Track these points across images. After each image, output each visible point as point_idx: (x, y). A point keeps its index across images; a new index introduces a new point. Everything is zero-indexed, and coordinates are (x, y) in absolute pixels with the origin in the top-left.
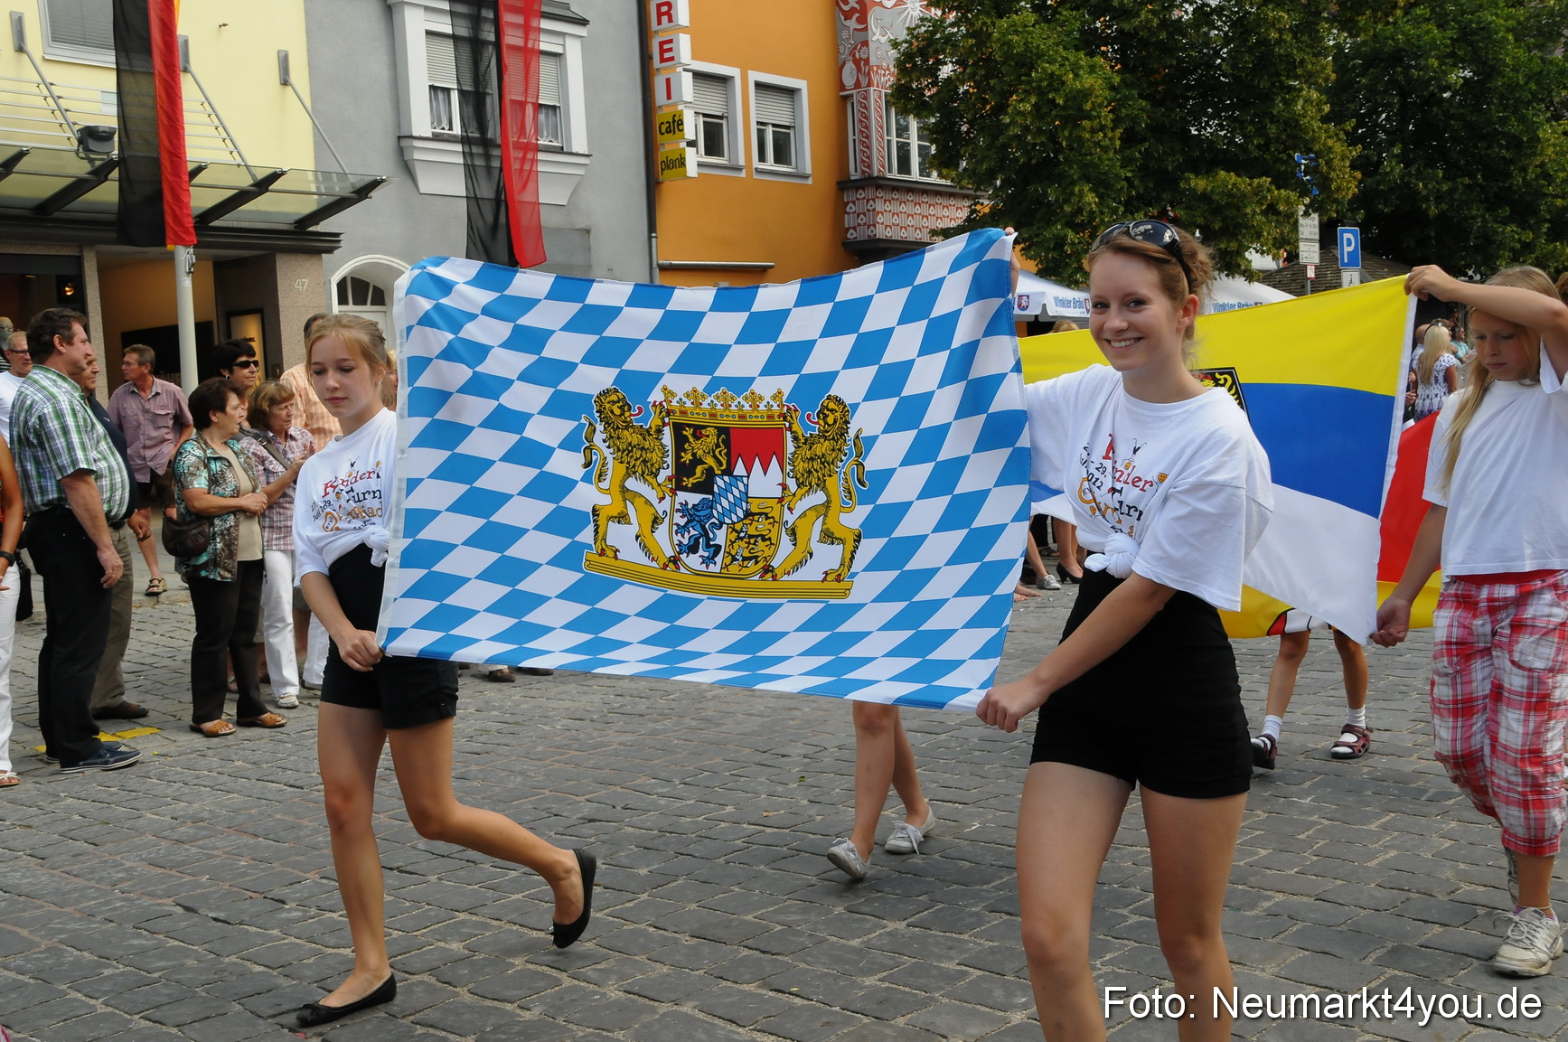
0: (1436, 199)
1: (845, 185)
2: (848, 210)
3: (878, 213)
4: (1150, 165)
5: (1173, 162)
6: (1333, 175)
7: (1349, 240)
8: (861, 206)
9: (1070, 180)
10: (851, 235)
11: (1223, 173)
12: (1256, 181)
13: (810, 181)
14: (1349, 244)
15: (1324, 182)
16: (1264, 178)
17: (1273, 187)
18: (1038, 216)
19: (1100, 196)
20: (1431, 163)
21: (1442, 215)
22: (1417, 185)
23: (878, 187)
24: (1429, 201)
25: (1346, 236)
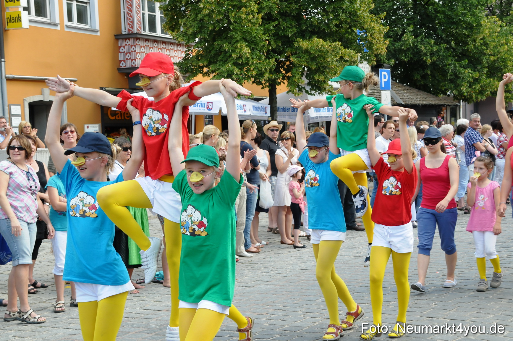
0: (431, 54)
1: (119, 37)
2: (121, 50)
3: (137, 53)
4: (279, 33)
5: (291, 32)
6: (374, 41)
7: (385, 75)
8: (128, 49)
9: (235, 40)
10: (123, 65)
11: (316, 39)
12: (333, 44)
13: (98, 34)
14: (385, 78)
15: (370, 46)
16: (338, 42)
17: (342, 47)
18: (219, 59)
19: (252, 50)
20: (429, 36)
21: (433, 63)
22: (420, 47)
23: (137, 39)
24: (427, 55)
25: (383, 73)
